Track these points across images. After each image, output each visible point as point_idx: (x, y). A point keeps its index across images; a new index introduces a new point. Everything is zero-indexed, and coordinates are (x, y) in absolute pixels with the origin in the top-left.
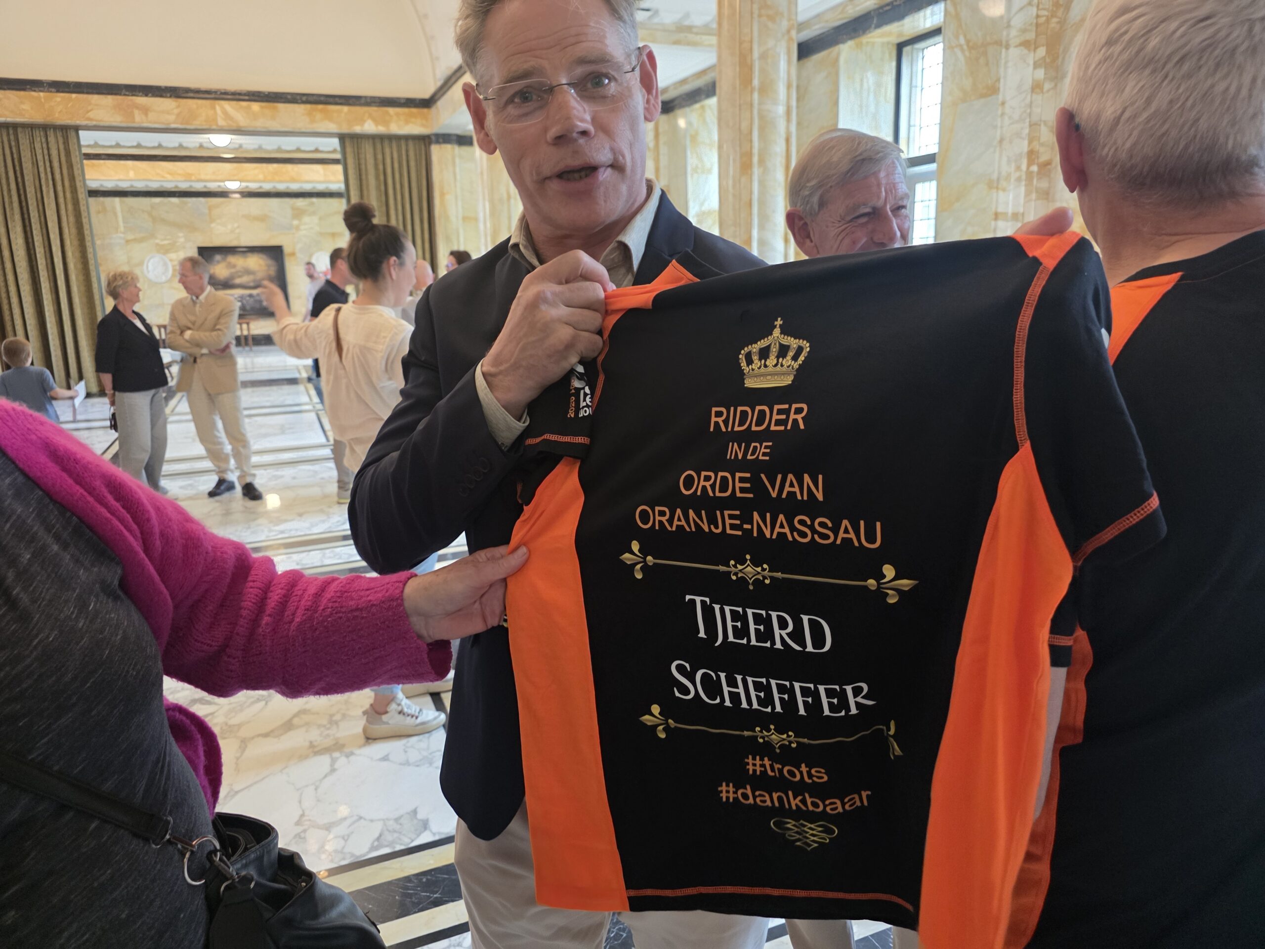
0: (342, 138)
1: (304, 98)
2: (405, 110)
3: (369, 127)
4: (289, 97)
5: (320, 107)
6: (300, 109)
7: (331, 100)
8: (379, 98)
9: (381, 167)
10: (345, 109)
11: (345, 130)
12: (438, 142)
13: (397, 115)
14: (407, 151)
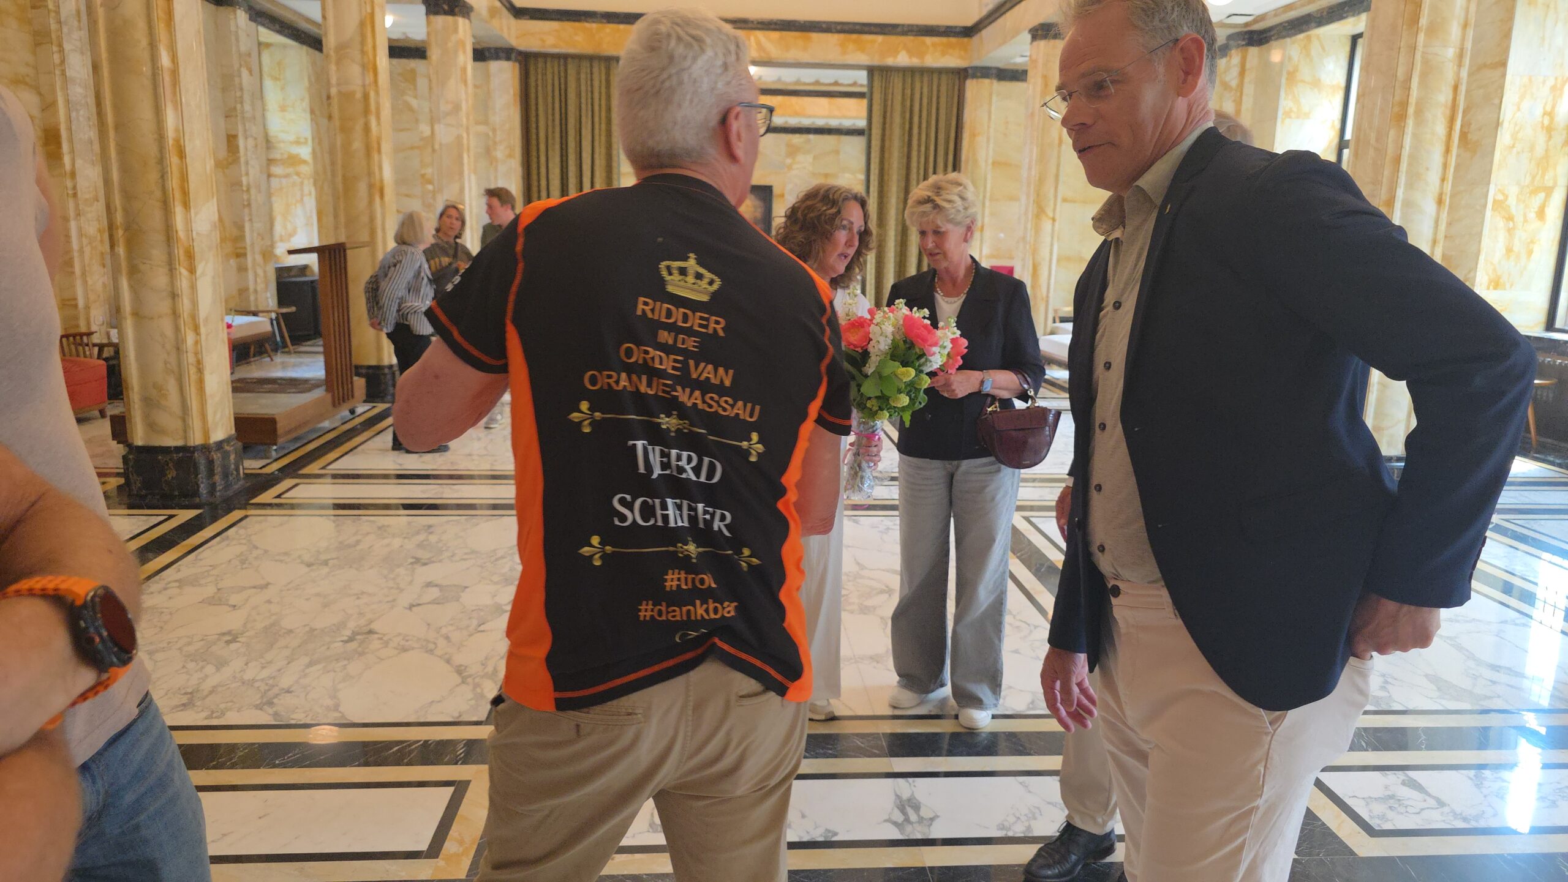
0: (871, 70)
1: (839, 27)
2: (944, 40)
3: (903, 59)
4: (824, 26)
5: (854, 36)
6: (833, 39)
7: (866, 29)
8: (917, 26)
9: (908, 103)
10: (880, 38)
11: (876, 61)
12: (974, 76)
13: (934, 45)
14: (939, 86)
